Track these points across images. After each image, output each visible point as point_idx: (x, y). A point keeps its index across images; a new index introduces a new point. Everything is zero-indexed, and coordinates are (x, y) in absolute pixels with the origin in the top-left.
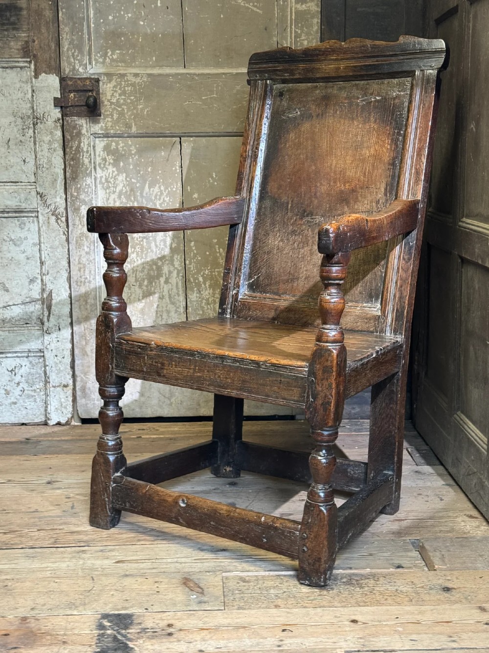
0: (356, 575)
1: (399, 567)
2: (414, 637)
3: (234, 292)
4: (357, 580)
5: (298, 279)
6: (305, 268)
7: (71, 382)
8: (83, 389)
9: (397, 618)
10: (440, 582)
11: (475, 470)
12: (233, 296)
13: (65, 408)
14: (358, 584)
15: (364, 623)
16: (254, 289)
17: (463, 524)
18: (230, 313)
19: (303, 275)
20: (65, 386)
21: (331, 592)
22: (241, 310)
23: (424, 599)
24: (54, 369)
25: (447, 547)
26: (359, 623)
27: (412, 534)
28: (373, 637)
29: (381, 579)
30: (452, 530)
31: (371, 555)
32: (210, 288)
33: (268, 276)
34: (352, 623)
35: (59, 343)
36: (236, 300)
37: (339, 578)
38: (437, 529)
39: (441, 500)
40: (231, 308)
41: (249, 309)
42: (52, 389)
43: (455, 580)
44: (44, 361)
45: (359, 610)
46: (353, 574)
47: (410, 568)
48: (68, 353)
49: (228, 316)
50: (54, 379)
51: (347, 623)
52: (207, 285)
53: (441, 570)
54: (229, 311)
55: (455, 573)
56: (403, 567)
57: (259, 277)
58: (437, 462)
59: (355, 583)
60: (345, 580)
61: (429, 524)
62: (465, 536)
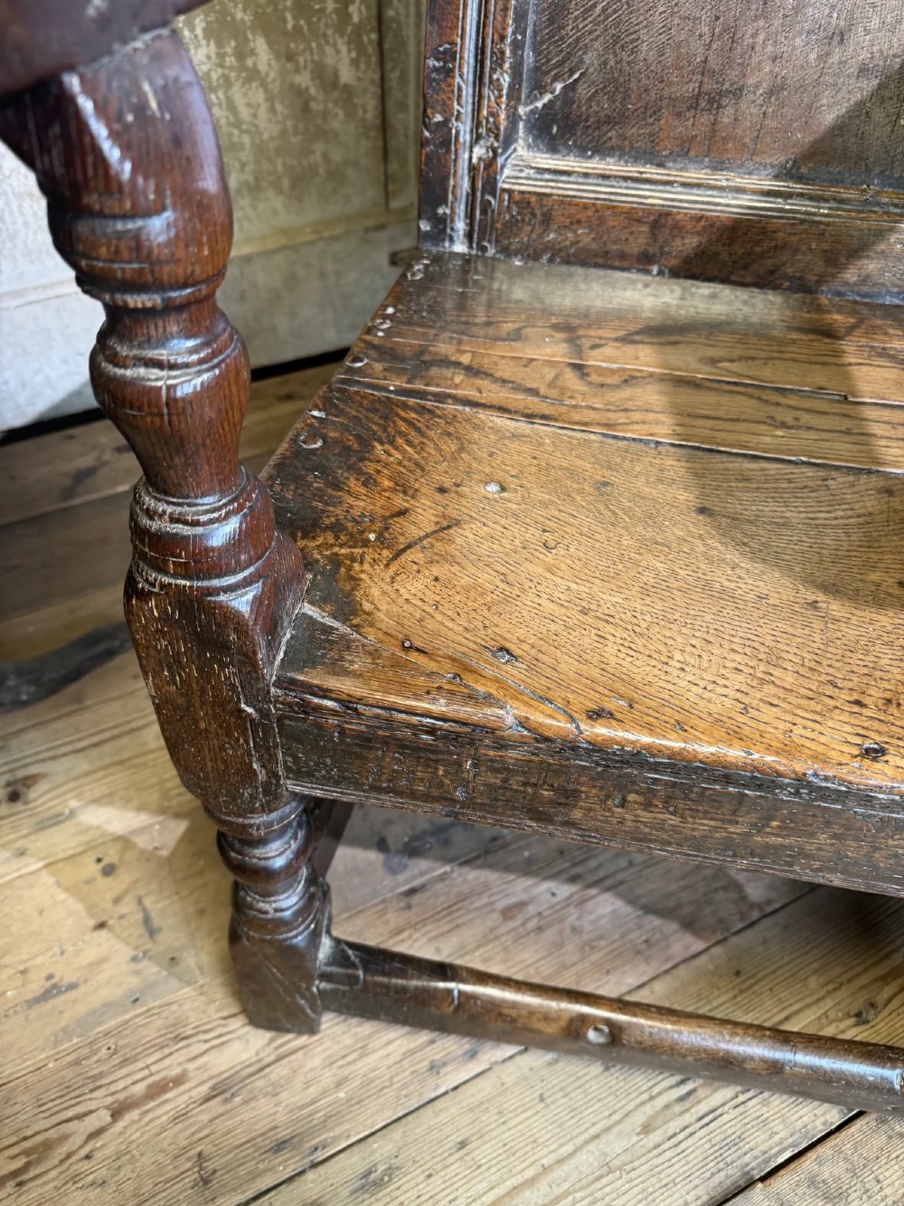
3: (479, 152)
5: (737, 93)
6: (770, 49)
12: (473, 169)
16: (553, 138)
18: (469, 236)
19: (759, 77)
22: (512, 226)
32: (207, 37)
33: (615, 85)
36: (490, 186)
40: (470, 216)
41: (547, 220)
49: (460, 247)
52: (199, 31)
54: (461, 226)
57: (571, 88)
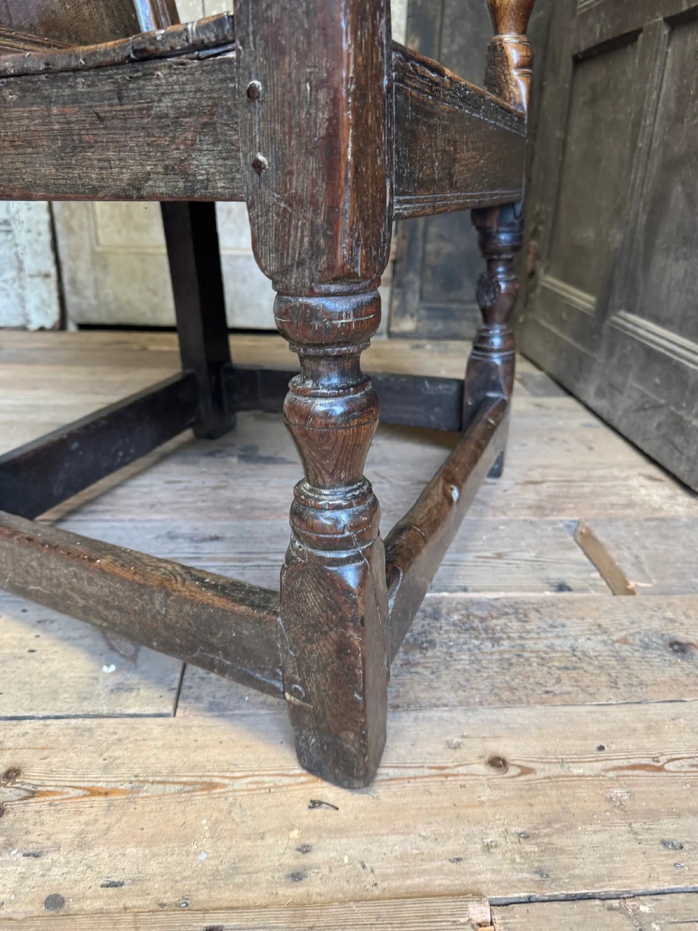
0: (478, 604)
1: (562, 587)
2: (668, 827)
4: (482, 620)
7: (53, 271)
8: (73, 282)
9: (601, 748)
10: (656, 624)
11: (663, 401)
13: (49, 306)
14: (486, 630)
15: (526, 771)
17: (643, 491)
20: (47, 276)
21: (430, 653)
23: (643, 678)
24: (28, 250)
25: (636, 538)
26: (513, 771)
27: (563, 510)
28: (560, 832)
29: (533, 615)
30: (631, 504)
31: (499, 556)
34: (492, 772)
35: (32, 212)
37: (444, 611)
38: (603, 500)
39: (591, 449)
42: (28, 280)
43: (683, 618)
44: (14, 238)
45: (502, 718)
46: (473, 603)
47: (584, 590)
48: (45, 228)
50: (30, 264)
51: (481, 769)
53: (646, 592)
55: (675, 599)
56: (569, 589)
58: (561, 392)
59: (480, 626)
60: (456, 617)
61: (586, 490)
62: (657, 515)
